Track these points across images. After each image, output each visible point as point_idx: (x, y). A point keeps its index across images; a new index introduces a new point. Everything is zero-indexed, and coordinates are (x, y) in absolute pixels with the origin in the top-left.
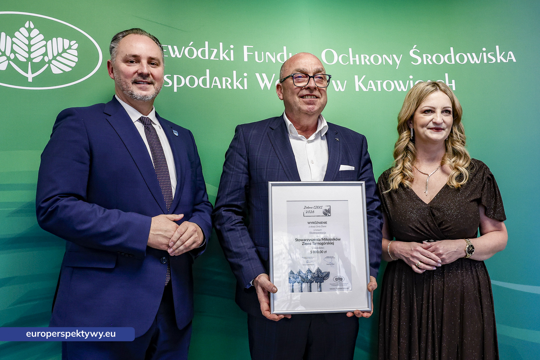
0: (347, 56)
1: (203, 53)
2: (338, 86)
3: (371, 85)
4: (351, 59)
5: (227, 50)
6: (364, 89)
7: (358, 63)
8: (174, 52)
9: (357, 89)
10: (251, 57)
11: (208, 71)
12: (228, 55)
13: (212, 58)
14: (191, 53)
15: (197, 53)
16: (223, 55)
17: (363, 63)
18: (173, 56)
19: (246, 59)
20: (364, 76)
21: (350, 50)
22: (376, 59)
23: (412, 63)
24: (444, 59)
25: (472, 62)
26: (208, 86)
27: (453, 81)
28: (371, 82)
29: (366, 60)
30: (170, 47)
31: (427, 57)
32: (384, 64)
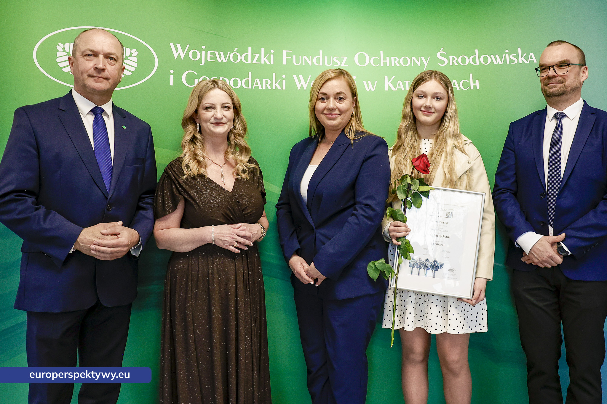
0: (378, 59)
1: (246, 58)
2: (368, 86)
3: (399, 85)
4: (382, 61)
5: (268, 55)
6: (393, 89)
7: (388, 65)
8: (220, 57)
9: (387, 89)
10: (289, 61)
11: (250, 73)
12: (269, 59)
13: (254, 62)
14: (235, 58)
15: (241, 58)
16: (263, 59)
17: (393, 65)
18: (219, 61)
19: (285, 63)
20: (394, 77)
21: (381, 52)
22: (405, 61)
23: (439, 64)
24: (469, 60)
25: (496, 63)
26: (250, 87)
27: (477, 81)
28: (400, 82)
29: (396, 62)
30: (217, 53)
31: (453, 59)
32: (413, 65)
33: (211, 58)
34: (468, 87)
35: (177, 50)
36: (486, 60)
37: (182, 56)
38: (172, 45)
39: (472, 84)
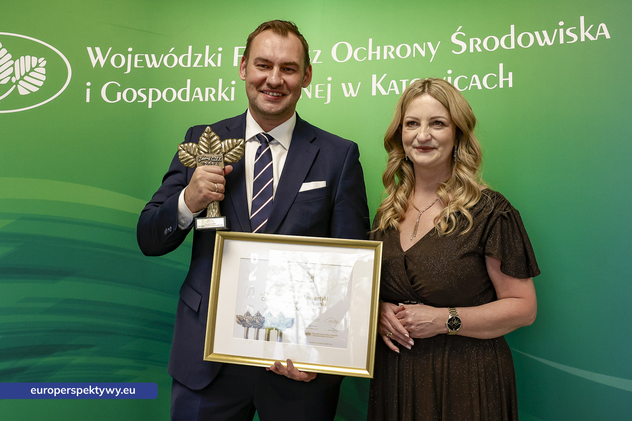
0: (365, 49)
1: (185, 61)
2: (348, 90)
3: (393, 87)
4: (370, 53)
5: (214, 55)
6: (383, 92)
7: (378, 58)
8: (151, 61)
9: (374, 93)
11: (189, 81)
12: (215, 60)
13: (195, 65)
14: (171, 61)
15: (178, 61)
16: (208, 61)
17: (385, 57)
18: (149, 66)
19: (236, 64)
20: (385, 75)
21: (371, 40)
22: (404, 51)
23: (453, 51)
24: (500, 43)
25: (541, 44)
26: (188, 99)
27: (510, 74)
28: (394, 82)
29: (390, 53)
30: (147, 56)
31: (475, 42)
32: (414, 56)
33: (139, 64)
34: (496, 85)
35: (96, 55)
36: (526, 40)
37: (102, 62)
38: (89, 49)
39: (501, 80)
